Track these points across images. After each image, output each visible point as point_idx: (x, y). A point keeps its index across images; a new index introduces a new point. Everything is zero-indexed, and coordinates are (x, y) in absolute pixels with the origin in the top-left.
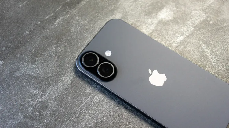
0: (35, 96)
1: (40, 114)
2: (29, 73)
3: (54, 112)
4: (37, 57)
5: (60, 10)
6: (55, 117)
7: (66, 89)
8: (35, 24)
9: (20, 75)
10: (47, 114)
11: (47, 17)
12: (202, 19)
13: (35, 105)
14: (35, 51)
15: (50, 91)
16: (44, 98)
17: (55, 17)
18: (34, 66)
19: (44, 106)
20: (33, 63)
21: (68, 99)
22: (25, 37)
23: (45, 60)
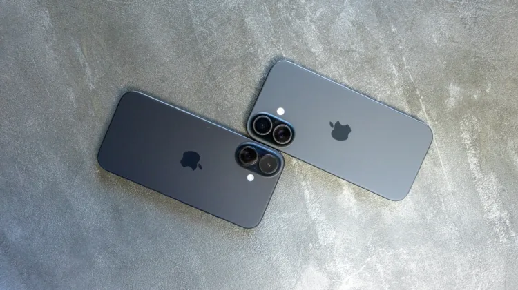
0: (314, 10)
1: (293, 9)
2: (343, 14)
3: (288, 22)
4: (358, 29)
5: (408, 77)
6: (283, 22)
7: (307, 44)
8: (401, 42)
9: (345, 5)
10: (290, 14)
11: (404, 59)
12: (321, 238)
13: (304, 8)
14: (365, 29)
15: (313, 27)
16: (308, 19)
17: (400, 68)
18: (348, 22)
19: (299, 16)
20: (352, 22)
21: (295, 42)
22: (389, 26)
23: (349, 36)
